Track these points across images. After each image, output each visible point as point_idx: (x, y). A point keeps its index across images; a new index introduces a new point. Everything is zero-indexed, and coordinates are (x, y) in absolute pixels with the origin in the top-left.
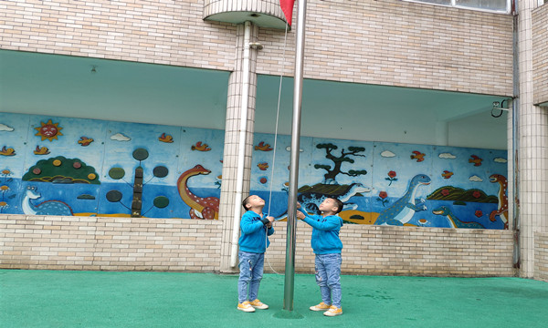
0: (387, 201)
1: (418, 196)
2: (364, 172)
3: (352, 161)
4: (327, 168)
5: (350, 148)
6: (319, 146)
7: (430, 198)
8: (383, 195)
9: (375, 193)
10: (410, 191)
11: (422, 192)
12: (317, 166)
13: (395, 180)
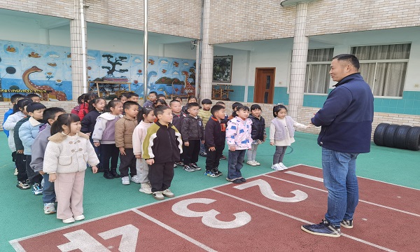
0: (137, 85)
1: (152, 82)
2: (127, 70)
3: (121, 65)
4: (108, 68)
5: (120, 58)
6: (104, 56)
7: (157, 83)
8: (136, 82)
9: (132, 81)
11: (154, 79)
12: (103, 67)
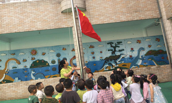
0: (132, 58)
1: (142, 55)
2: (123, 50)
3: (119, 47)
4: (112, 50)
5: (118, 43)
6: (108, 44)
7: (146, 55)
8: (131, 56)
9: (128, 56)
11: (143, 53)
12: (109, 50)
13: (133, 51)
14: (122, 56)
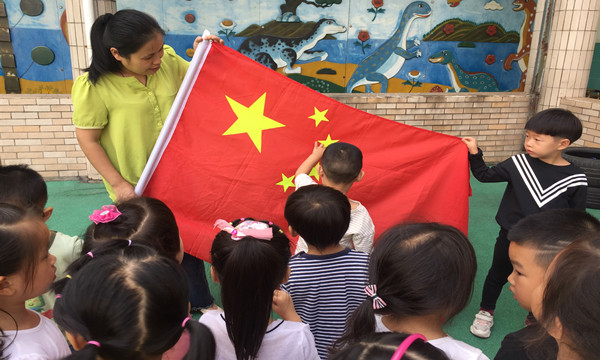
0: (368, 46)
1: (411, 35)
2: (338, 1)
7: (428, 38)
8: (364, 35)
10: (401, 28)
11: (418, 29)
13: (382, 11)
14: (326, 29)
